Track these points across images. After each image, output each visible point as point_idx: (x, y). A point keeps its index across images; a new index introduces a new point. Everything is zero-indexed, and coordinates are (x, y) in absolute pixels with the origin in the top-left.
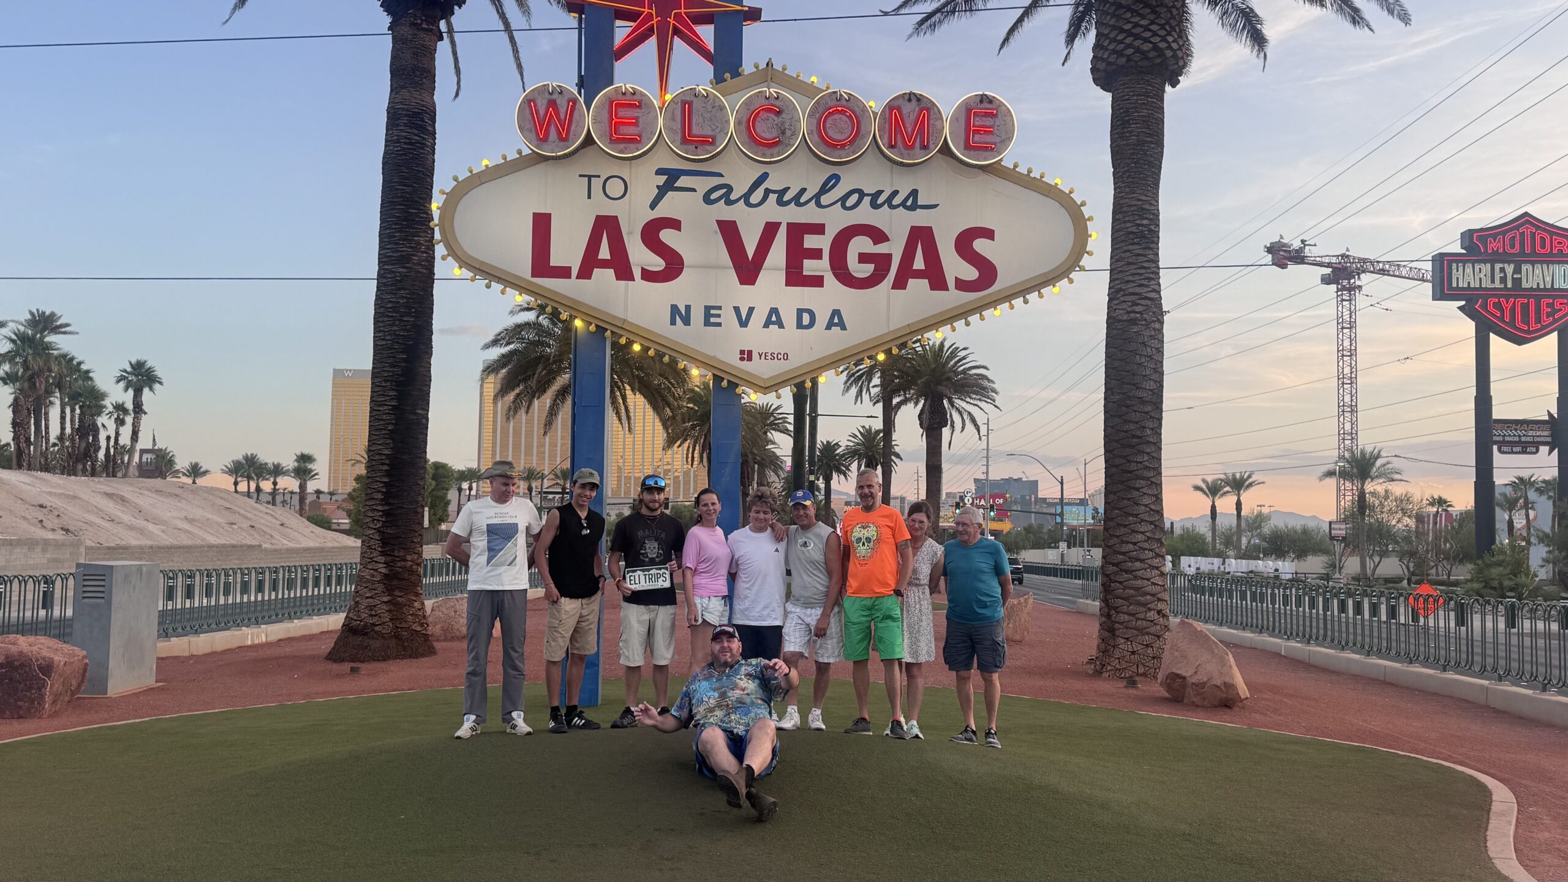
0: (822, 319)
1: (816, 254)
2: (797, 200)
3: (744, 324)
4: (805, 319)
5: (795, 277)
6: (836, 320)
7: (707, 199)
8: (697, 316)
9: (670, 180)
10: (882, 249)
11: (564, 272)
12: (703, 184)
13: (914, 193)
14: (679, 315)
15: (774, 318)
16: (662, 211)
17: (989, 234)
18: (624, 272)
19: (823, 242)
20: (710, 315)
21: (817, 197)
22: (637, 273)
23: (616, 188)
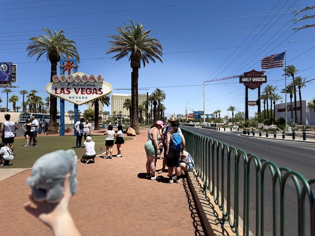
1: (84, 91)
2: (82, 86)
3: (77, 98)
4: (83, 98)
5: (82, 93)
6: (86, 98)
7: (73, 86)
8: (72, 98)
9: (69, 84)
10: (91, 90)
11: (58, 94)
12: (72, 84)
13: (94, 85)
14: (70, 98)
15: (80, 98)
16: (68, 87)
17: (101, 89)
18: (64, 93)
21: (84, 85)
22: (66, 93)
23: (63, 85)
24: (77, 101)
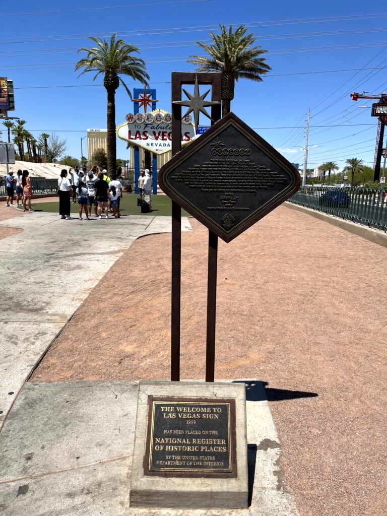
0: (167, 145)
1: (166, 136)
2: (163, 128)
3: (156, 146)
4: (165, 145)
6: (169, 145)
7: (151, 128)
8: (150, 145)
9: (146, 125)
11: (133, 139)
12: (150, 126)
14: (148, 144)
15: (160, 145)
16: (145, 130)
17: (189, 133)
18: (140, 139)
19: (167, 135)
20: (152, 144)
21: (166, 128)
22: (142, 139)
23: (139, 127)
24: (157, 150)
